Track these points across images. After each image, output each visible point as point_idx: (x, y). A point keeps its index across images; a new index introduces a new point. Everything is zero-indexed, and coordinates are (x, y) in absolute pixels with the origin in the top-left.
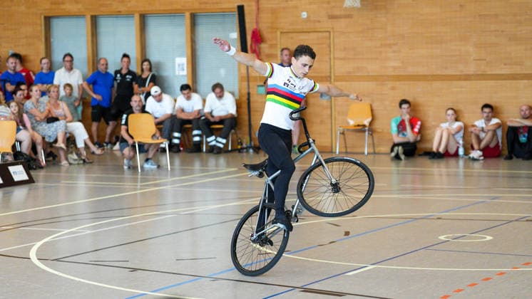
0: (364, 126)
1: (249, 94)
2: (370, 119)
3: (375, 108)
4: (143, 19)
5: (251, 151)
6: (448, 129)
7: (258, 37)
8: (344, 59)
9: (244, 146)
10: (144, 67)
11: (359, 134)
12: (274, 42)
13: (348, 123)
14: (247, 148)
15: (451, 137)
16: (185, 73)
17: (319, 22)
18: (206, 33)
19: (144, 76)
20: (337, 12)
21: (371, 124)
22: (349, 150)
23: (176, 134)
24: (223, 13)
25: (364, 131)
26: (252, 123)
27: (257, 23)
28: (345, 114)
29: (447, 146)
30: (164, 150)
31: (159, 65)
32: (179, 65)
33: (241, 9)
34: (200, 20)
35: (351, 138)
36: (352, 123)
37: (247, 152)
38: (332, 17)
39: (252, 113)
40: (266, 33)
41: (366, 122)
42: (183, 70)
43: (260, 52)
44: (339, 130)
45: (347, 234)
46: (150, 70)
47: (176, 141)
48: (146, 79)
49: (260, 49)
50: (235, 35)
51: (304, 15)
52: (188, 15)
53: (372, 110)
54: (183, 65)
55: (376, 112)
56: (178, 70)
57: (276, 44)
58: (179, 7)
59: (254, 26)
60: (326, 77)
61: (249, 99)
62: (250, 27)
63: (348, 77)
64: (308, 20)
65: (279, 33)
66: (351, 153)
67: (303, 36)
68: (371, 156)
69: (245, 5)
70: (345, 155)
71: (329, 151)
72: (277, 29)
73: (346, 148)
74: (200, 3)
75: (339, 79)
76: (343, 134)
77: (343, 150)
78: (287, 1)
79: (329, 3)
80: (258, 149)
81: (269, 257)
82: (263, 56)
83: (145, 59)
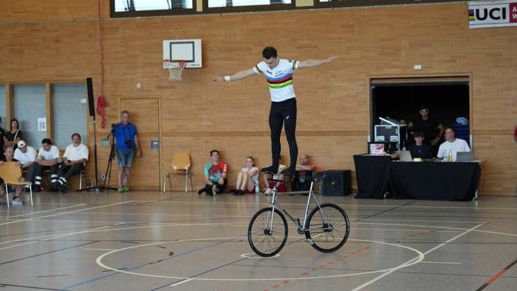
0: (185, 170)
1: (95, 146)
2: (189, 165)
3: (192, 157)
4: (12, 88)
5: (97, 190)
6: (247, 173)
7: (103, 102)
8: (169, 119)
9: (92, 186)
10: (13, 125)
11: (180, 177)
12: (116, 106)
13: (173, 168)
14: (94, 188)
15: (250, 178)
16: (45, 130)
17: (150, 91)
18: (61, 99)
19: (12, 132)
20: (164, 84)
21: (190, 168)
22: (173, 189)
23: (38, 178)
24: (76, 84)
25: (185, 174)
26: (99, 168)
27: (102, 91)
28: (171, 161)
29: (246, 186)
30: (28, 190)
31: (24, 123)
32: (41, 124)
33: (89, 81)
34: (57, 89)
35: (175, 179)
36: (175, 168)
37: (94, 190)
38: (160, 87)
39: (98, 161)
40: (109, 100)
41: (186, 168)
42: (44, 127)
43: (104, 114)
44: (165, 173)
45: (171, 254)
46: (18, 127)
47: (38, 183)
48: (15, 134)
49: (104, 111)
50: (85, 101)
51: (139, 85)
52: (47, 85)
53: (191, 159)
54: (44, 123)
55: (193, 160)
56: (40, 127)
57: (117, 108)
58: (41, 79)
59: (100, 94)
60: (156, 133)
61: (95, 150)
62: (96, 95)
63: (173, 133)
64: (141, 89)
65: (119, 100)
66: (175, 191)
67: (138, 102)
68: (190, 194)
69: (92, 77)
70: (170, 193)
71: (158, 190)
72: (118, 96)
73: (171, 187)
74: (58, 76)
75: (165, 134)
76: (169, 176)
77: (169, 189)
78: (125, 75)
79: (157, 77)
80: (103, 188)
81: (112, 273)
82: (106, 117)
83: (13, 119)
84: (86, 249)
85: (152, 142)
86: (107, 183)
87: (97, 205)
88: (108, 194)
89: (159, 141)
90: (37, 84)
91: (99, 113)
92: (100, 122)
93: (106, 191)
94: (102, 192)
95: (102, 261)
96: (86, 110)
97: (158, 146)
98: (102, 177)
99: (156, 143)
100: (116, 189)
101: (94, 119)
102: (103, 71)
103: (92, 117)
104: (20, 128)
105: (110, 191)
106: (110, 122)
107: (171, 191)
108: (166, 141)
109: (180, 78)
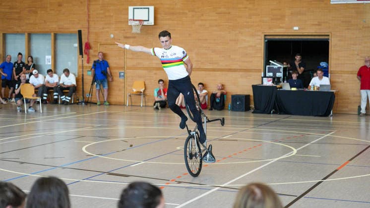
0: (141, 92)
1: (83, 75)
2: (144, 89)
3: (146, 83)
4: (30, 35)
5: (83, 104)
7: (88, 46)
8: (132, 59)
9: (80, 101)
10: (29, 60)
11: (138, 96)
12: (96, 49)
13: (133, 91)
14: (82, 102)
16: (50, 63)
17: (119, 39)
18: (62, 44)
19: (29, 65)
20: (128, 35)
21: (144, 91)
22: (133, 104)
23: (45, 95)
24: (71, 34)
25: (141, 95)
26: (84, 89)
27: (88, 39)
28: (132, 86)
29: (181, 103)
30: (39, 102)
31: (37, 59)
32: (47, 59)
33: (80, 32)
34: (59, 37)
35: (134, 98)
36: (135, 90)
37: (81, 104)
38: (126, 37)
39: (84, 84)
40: (92, 44)
41: (142, 90)
42: (49, 62)
43: (89, 54)
44: (128, 94)
45: (131, 146)
46: (32, 62)
47: (45, 98)
49: (89, 52)
50: (76, 45)
51: (112, 36)
52: (52, 34)
53: (145, 85)
54: (49, 59)
55: (147, 86)
56: (47, 61)
58: (48, 30)
59: (87, 41)
60: (123, 67)
61: (83, 78)
62: (84, 41)
63: (134, 68)
64: (114, 38)
65: (99, 45)
66: (134, 106)
67: (111, 47)
68: (144, 108)
69: (82, 30)
70: (130, 107)
71: (123, 105)
72: (98, 42)
73: (132, 103)
74: (59, 28)
75: (129, 68)
76: (130, 96)
77: (130, 104)
78: (103, 28)
79: (124, 30)
80: (87, 103)
81: (92, 157)
82: (91, 57)
83: (30, 56)
84: (76, 141)
85: (120, 73)
86: (90, 100)
87: (83, 113)
88: (90, 106)
89: (124, 73)
90: (45, 33)
91: (86, 54)
92: (86, 59)
93: (89, 105)
94: (87, 105)
95: (86, 149)
96: (77, 51)
97: (124, 76)
98: (87, 95)
99: (122, 74)
100: (96, 104)
101: (83, 57)
102: (89, 25)
103: (81, 56)
104: (34, 62)
105: (92, 104)
106: (93, 60)
107: (132, 105)
108: (129, 73)
109: (139, 32)
